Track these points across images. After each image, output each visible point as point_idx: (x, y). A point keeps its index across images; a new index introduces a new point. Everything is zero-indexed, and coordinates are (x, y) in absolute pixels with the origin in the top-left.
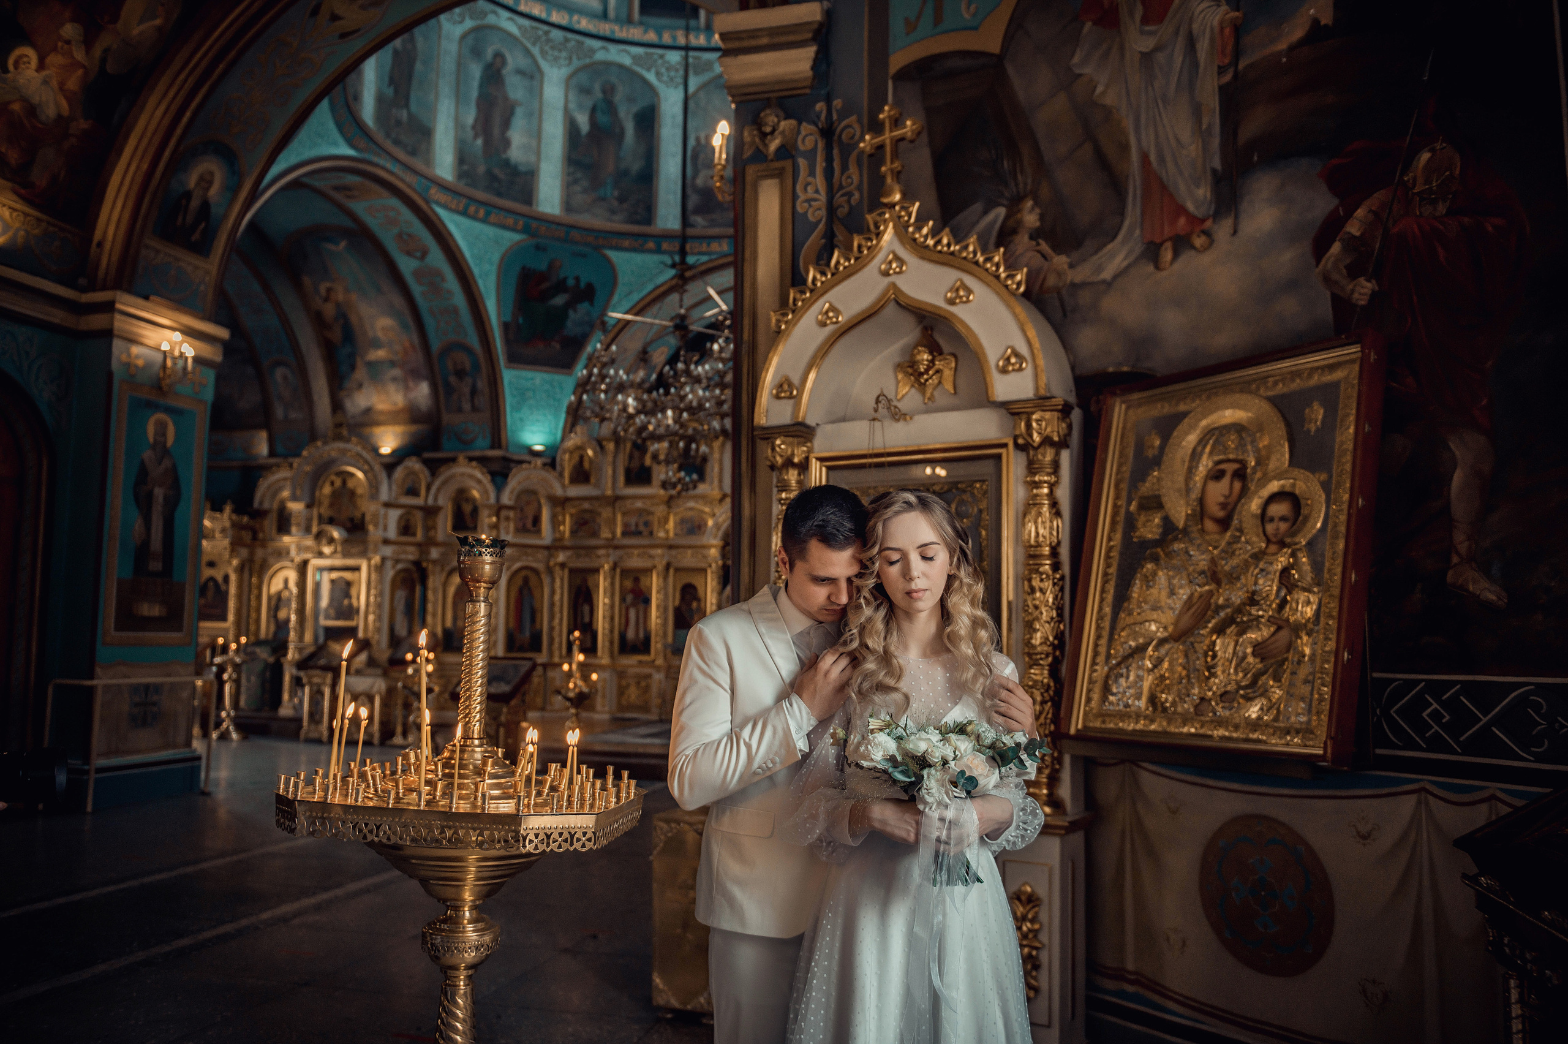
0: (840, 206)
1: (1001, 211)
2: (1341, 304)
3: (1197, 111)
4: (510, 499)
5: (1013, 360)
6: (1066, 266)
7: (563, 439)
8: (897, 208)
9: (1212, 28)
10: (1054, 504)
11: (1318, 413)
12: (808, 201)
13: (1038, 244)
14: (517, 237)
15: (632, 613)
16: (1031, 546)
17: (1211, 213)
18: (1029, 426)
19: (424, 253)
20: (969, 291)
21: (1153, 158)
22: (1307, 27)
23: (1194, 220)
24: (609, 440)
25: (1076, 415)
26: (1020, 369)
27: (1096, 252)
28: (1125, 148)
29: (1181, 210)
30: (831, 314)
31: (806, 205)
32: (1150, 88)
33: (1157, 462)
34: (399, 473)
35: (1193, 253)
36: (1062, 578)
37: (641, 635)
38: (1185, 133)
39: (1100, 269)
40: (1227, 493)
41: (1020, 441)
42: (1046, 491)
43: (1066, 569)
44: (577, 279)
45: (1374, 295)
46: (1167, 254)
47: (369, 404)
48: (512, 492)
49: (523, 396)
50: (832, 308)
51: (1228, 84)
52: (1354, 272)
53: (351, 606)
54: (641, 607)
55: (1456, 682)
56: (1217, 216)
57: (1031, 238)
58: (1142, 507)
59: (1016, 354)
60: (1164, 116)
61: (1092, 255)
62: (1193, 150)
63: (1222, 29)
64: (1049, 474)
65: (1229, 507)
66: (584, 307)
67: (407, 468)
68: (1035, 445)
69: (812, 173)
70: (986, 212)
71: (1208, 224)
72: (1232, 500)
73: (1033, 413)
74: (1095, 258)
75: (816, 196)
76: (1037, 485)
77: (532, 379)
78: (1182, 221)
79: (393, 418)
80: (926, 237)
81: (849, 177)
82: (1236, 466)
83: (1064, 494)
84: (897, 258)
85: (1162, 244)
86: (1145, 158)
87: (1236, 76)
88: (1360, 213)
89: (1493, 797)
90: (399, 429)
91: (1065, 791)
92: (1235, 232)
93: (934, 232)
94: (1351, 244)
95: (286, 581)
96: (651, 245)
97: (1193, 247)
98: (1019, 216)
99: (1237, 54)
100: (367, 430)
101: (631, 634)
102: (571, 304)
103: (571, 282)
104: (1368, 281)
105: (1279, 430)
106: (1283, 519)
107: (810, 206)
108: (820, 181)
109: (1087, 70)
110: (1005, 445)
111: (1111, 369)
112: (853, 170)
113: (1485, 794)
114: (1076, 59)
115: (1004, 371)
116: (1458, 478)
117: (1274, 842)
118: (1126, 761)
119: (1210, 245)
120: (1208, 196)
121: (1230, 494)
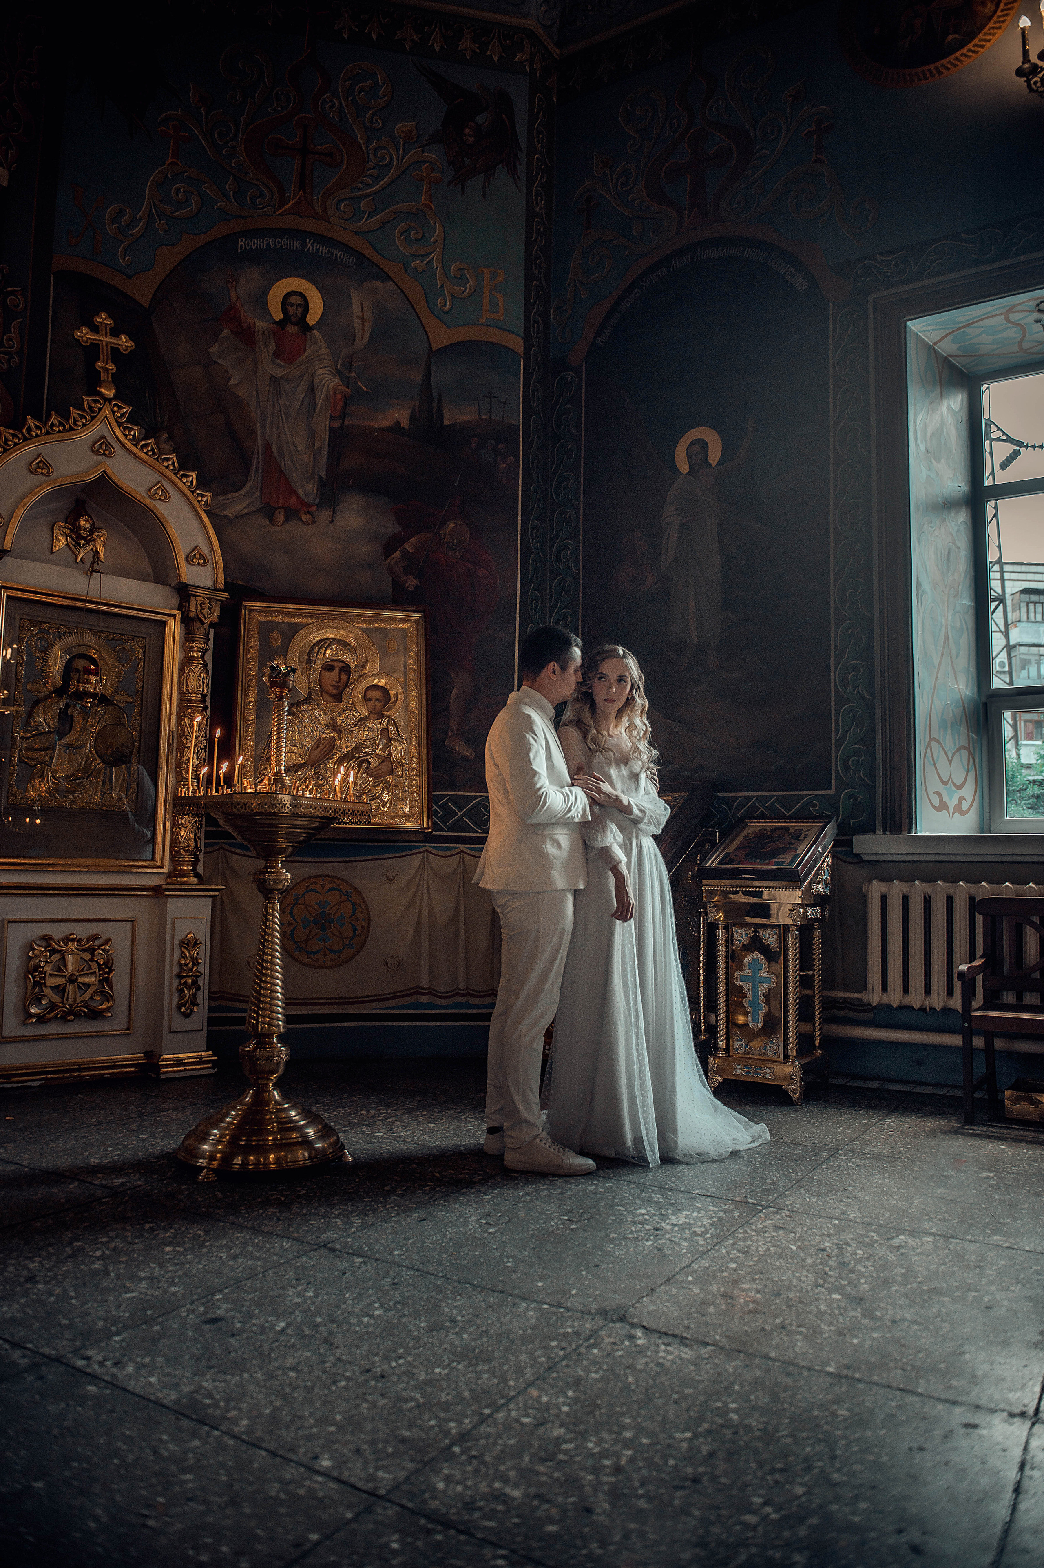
3: (312, 435)
5: (198, 556)
9: (328, 389)
10: (204, 665)
11: (394, 644)
16: (188, 692)
17: (316, 502)
18: (203, 607)
20: (168, 494)
21: (274, 449)
22: (392, 422)
23: (303, 502)
26: (203, 564)
28: (253, 432)
29: (294, 492)
30: (42, 466)
33: (282, 649)
35: (300, 523)
38: (301, 445)
40: (337, 680)
41: (192, 615)
42: (201, 654)
46: (280, 517)
50: (44, 462)
52: (406, 571)
55: (447, 795)
56: (319, 506)
59: (201, 553)
60: (286, 426)
62: (306, 458)
63: (335, 393)
64: (202, 643)
65: (340, 689)
68: (205, 621)
71: (314, 508)
72: (341, 684)
73: (207, 598)
76: (193, 649)
78: (294, 499)
80: (134, 437)
82: (343, 665)
84: (106, 442)
85: (277, 509)
86: (268, 447)
87: (342, 425)
88: (413, 540)
89: (462, 852)
92: (332, 521)
97: (300, 520)
99: (344, 415)
104: (415, 578)
105: (372, 649)
106: (377, 700)
110: (174, 616)
112: (15, 336)
113: (458, 850)
114: (214, 349)
115: (191, 562)
116: (454, 692)
117: (332, 889)
118: (222, 848)
119: (314, 522)
120: (315, 491)
121: (340, 681)
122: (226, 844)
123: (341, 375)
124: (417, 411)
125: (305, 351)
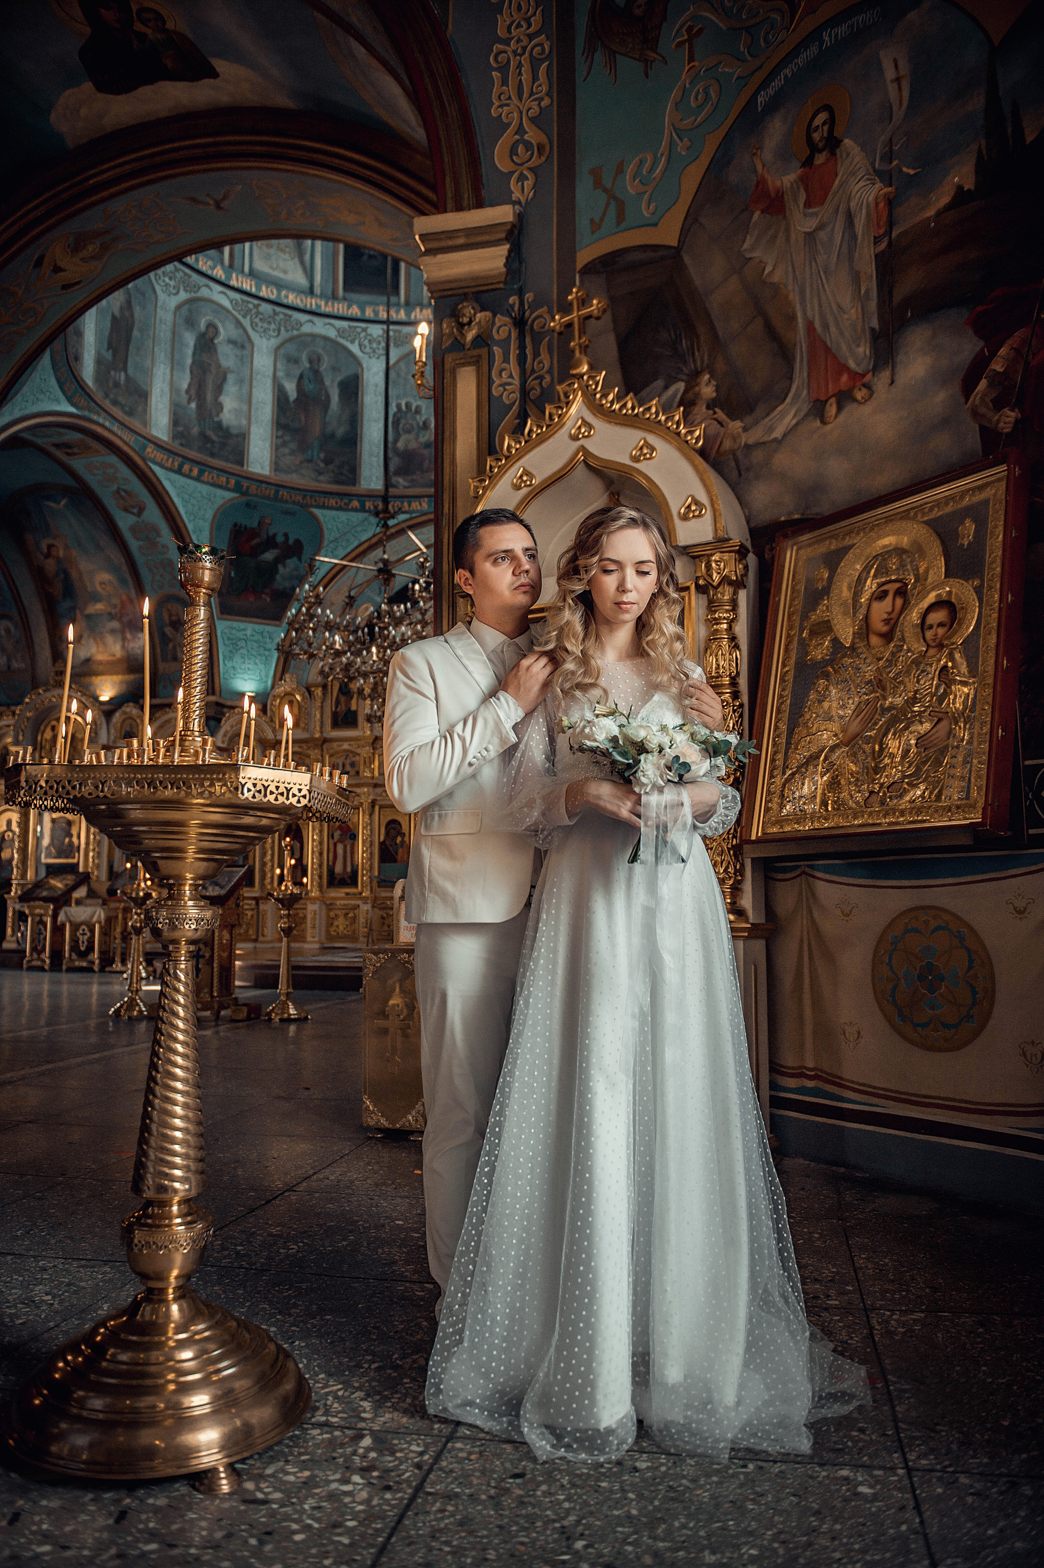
0: (533, 388)
1: (681, 386)
2: (989, 435)
3: (856, 279)
4: (223, 742)
5: (693, 508)
6: (740, 430)
7: (273, 687)
8: (585, 377)
9: (868, 204)
10: (733, 639)
11: (969, 528)
12: (503, 385)
13: (715, 413)
14: (229, 495)
15: (340, 848)
16: (712, 677)
17: (871, 367)
18: (709, 567)
19: (141, 510)
20: (653, 449)
21: (817, 324)
22: (952, 193)
23: (855, 376)
24: (317, 686)
25: (751, 559)
26: (700, 516)
27: (768, 415)
28: (793, 318)
29: (844, 368)
30: (525, 478)
31: (501, 389)
32: (814, 264)
33: (826, 591)
34: (117, 717)
35: (855, 405)
36: (741, 706)
37: (349, 869)
38: (846, 300)
39: (771, 429)
40: (890, 610)
41: (701, 582)
42: (725, 626)
43: (745, 698)
44: (286, 535)
45: (1017, 422)
46: (831, 409)
47: (88, 655)
48: (225, 735)
49: (234, 645)
50: (526, 472)
51: (882, 252)
52: (998, 405)
53: (71, 843)
54: (348, 842)
56: (875, 370)
57: (708, 408)
58: (813, 633)
59: (696, 502)
60: (826, 286)
61: (763, 418)
62: (853, 313)
63: (877, 204)
64: (727, 611)
65: (892, 622)
66: (292, 562)
67: (125, 713)
68: (715, 584)
69: (506, 360)
70: (666, 387)
71: (869, 377)
72: (894, 616)
73: (712, 555)
74: (767, 419)
75: (510, 380)
76: (717, 621)
77: (245, 630)
78: (845, 378)
79: (110, 668)
80: (612, 403)
81: (539, 363)
82: (898, 585)
83: (742, 629)
84: (585, 423)
85: (827, 401)
86: (810, 327)
87: (890, 244)
88: (1003, 351)
90: (117, 678)
91: (747, 901)
92: (892, 382)
93: (619, 398)
94: (997, 380)
95: (9, 823)
96: (356, 503)
97: (855, 400)
98: (697, 389)
99: (891, 224)
100: (86, 680)
101: (338, 869)
102: (279, 560)
103: (280, 539)
104: (1012, 410)
105: (935, 548)
106: (941, 625)
107: (505, 390)
108: (513, 367)
109: (756, 254)
111: (783, 519)
112: (544, 356)
114: (746, 246)
115: (685, 518)
117: (938, 928)
118: (804, 873)
119: (871, 396)
120: (868, 353)
121: (893, 610)
122: (808, 866)
123: (879, 174)
124: (984, 152)
125: (836, 175)
